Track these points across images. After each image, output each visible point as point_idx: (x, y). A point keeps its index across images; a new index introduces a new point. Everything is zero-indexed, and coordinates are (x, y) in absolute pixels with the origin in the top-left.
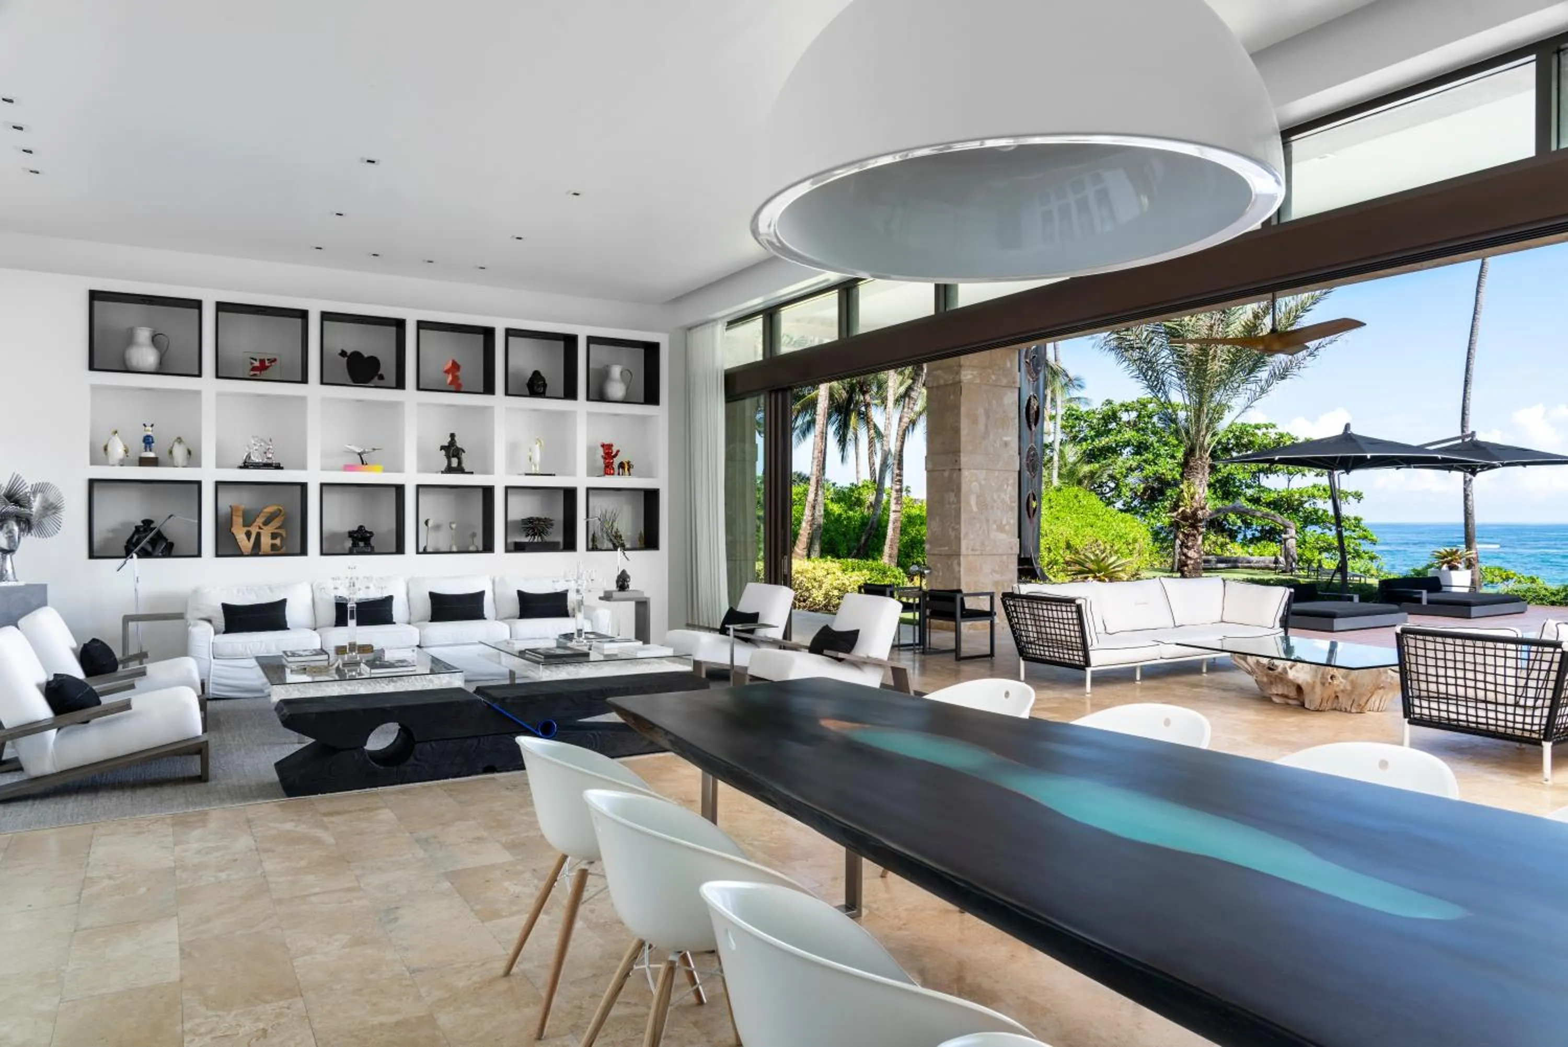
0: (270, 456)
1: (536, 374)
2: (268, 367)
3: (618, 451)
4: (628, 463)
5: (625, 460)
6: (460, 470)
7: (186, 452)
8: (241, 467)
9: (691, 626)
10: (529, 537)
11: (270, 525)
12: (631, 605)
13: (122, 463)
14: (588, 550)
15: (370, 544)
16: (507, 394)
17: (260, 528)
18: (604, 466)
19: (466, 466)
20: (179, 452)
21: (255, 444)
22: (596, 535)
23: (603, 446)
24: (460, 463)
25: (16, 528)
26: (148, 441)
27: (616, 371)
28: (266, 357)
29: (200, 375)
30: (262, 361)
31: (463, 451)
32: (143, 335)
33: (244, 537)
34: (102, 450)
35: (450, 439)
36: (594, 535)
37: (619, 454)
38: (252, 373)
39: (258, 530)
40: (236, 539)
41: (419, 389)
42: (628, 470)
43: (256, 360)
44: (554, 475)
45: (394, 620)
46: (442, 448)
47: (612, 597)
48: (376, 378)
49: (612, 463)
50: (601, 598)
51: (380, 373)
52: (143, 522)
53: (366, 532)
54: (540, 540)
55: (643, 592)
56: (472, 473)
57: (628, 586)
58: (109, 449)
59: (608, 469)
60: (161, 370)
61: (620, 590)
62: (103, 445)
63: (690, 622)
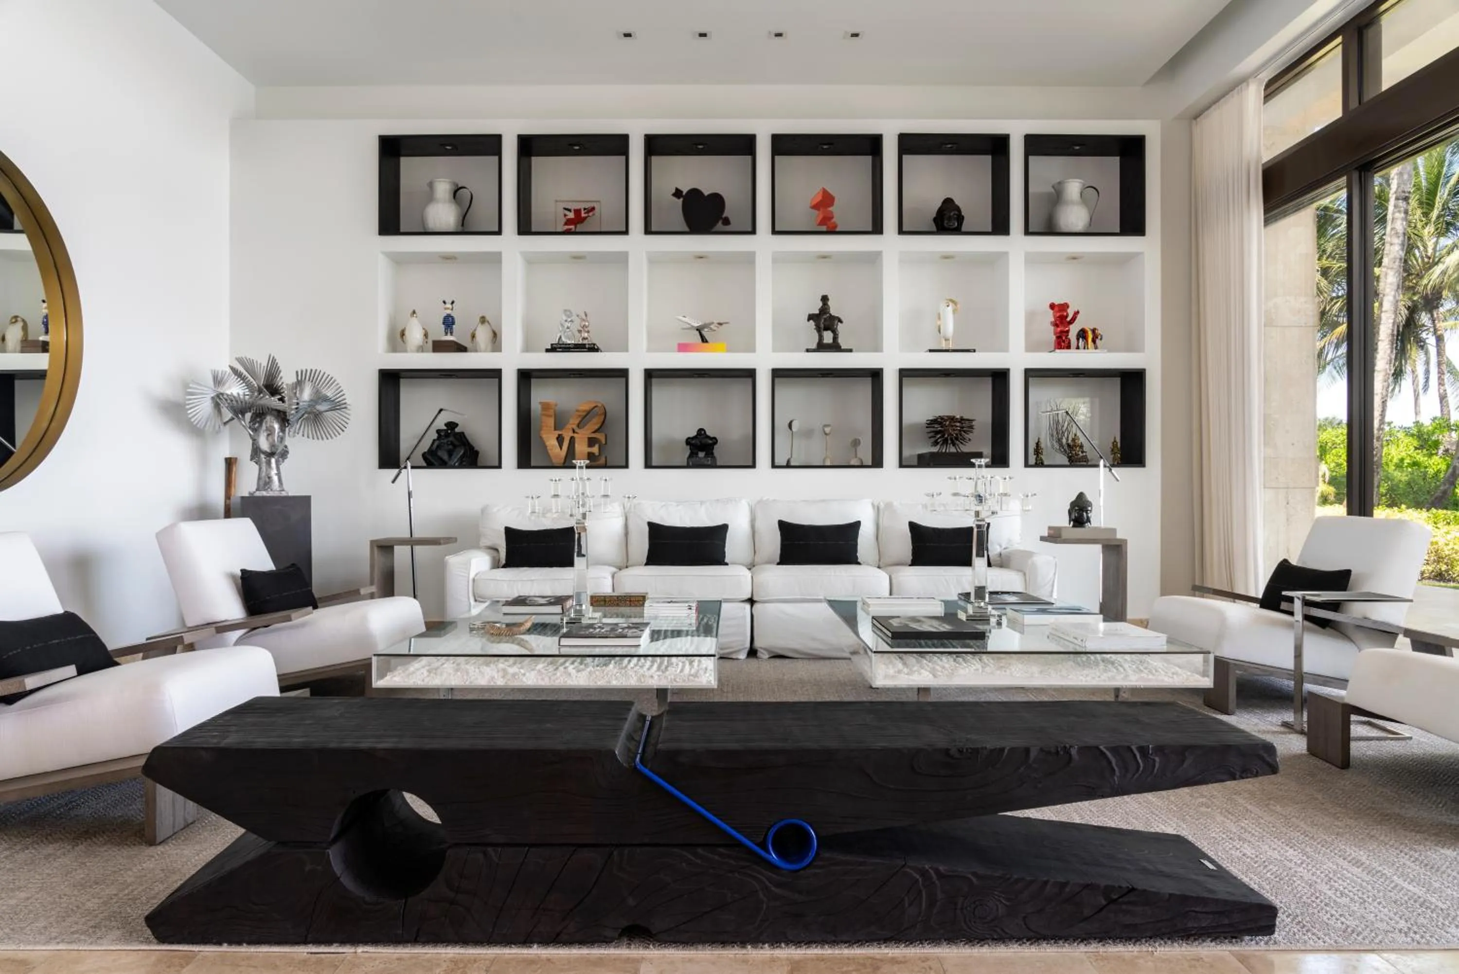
0: (586, 335)
1: (948, 203)
2: (585, 218)
3: (1077, 313)
4: (1094, 331)
5: (1088, 327)
6: (835, 347)
7: (491, 334)
8: (547, 351)
9: (1200, 590)
10: (938, 446)
11: (586, 427)
12: (1095, 552)
13: (421, 349)
14: (1027, 465)
15: (712, 454)
16: (901, 232)
17: (574, 432)
18: (1054, 337)
19: (843, 342)
20: (483, 335)
21: (566, 321)
22: (1043, 445)
23: (1052, 306)
24: (835, 338)
25: (276, 426)
26: (449, 322)
27: (1073, 188)
28: (581, 206)
29: (499, 233)
30: (577, 212)
31: (840, 321)
32: (443, 189)
33: (556, 443)
34: (399, 336)
35: (821, 304)
36: (1038, 444)
37: (1079, 317)
38: (567, 227)
39: (571, 434)
40: (545, 447)
41: (774, 232)
42: (1094, 341)
43: (570, 210)
44: (974, 351)
45: (726, 560)
46: (811, 317)
47: (1060, 537)
48: (720, 223)
49: (1068, 332)
50: (1042, 539)
51: (724, 215)
52: (446, 425)
53: (708, 437)
54: (955, 451)
55: (1114, 531)
56: (850, 351)
57: (1088, 520)
58: (407, 333)
59: (1062, 342)
60: (463, 229)
61: (1074, 526)
62: (400, 330)
63: (1197, 583)
